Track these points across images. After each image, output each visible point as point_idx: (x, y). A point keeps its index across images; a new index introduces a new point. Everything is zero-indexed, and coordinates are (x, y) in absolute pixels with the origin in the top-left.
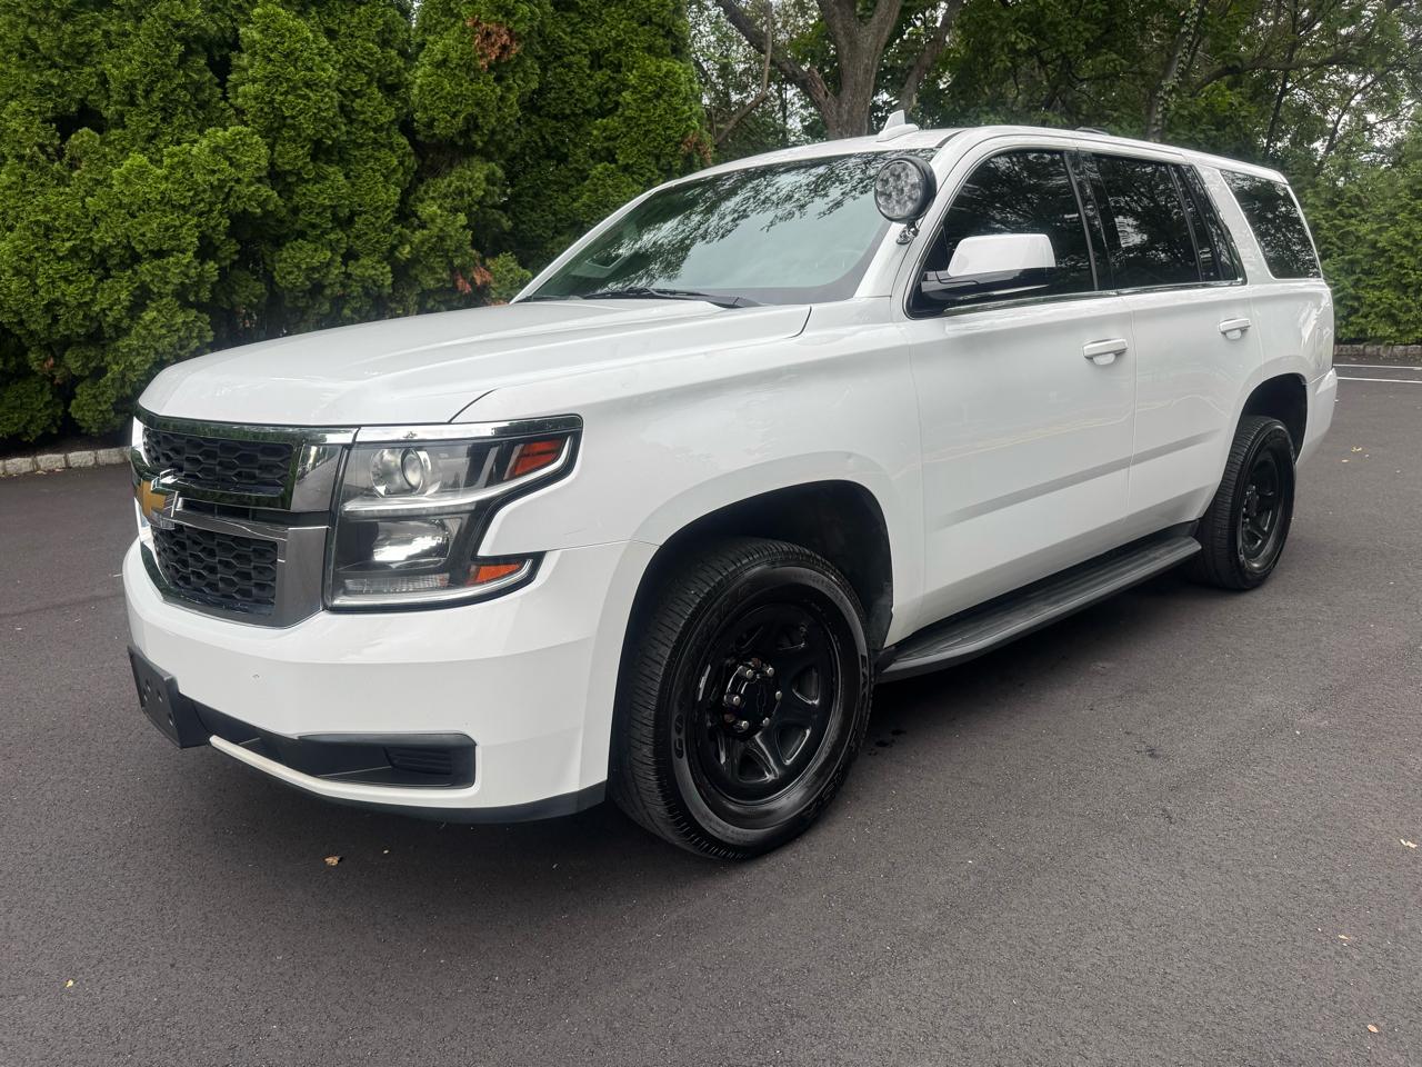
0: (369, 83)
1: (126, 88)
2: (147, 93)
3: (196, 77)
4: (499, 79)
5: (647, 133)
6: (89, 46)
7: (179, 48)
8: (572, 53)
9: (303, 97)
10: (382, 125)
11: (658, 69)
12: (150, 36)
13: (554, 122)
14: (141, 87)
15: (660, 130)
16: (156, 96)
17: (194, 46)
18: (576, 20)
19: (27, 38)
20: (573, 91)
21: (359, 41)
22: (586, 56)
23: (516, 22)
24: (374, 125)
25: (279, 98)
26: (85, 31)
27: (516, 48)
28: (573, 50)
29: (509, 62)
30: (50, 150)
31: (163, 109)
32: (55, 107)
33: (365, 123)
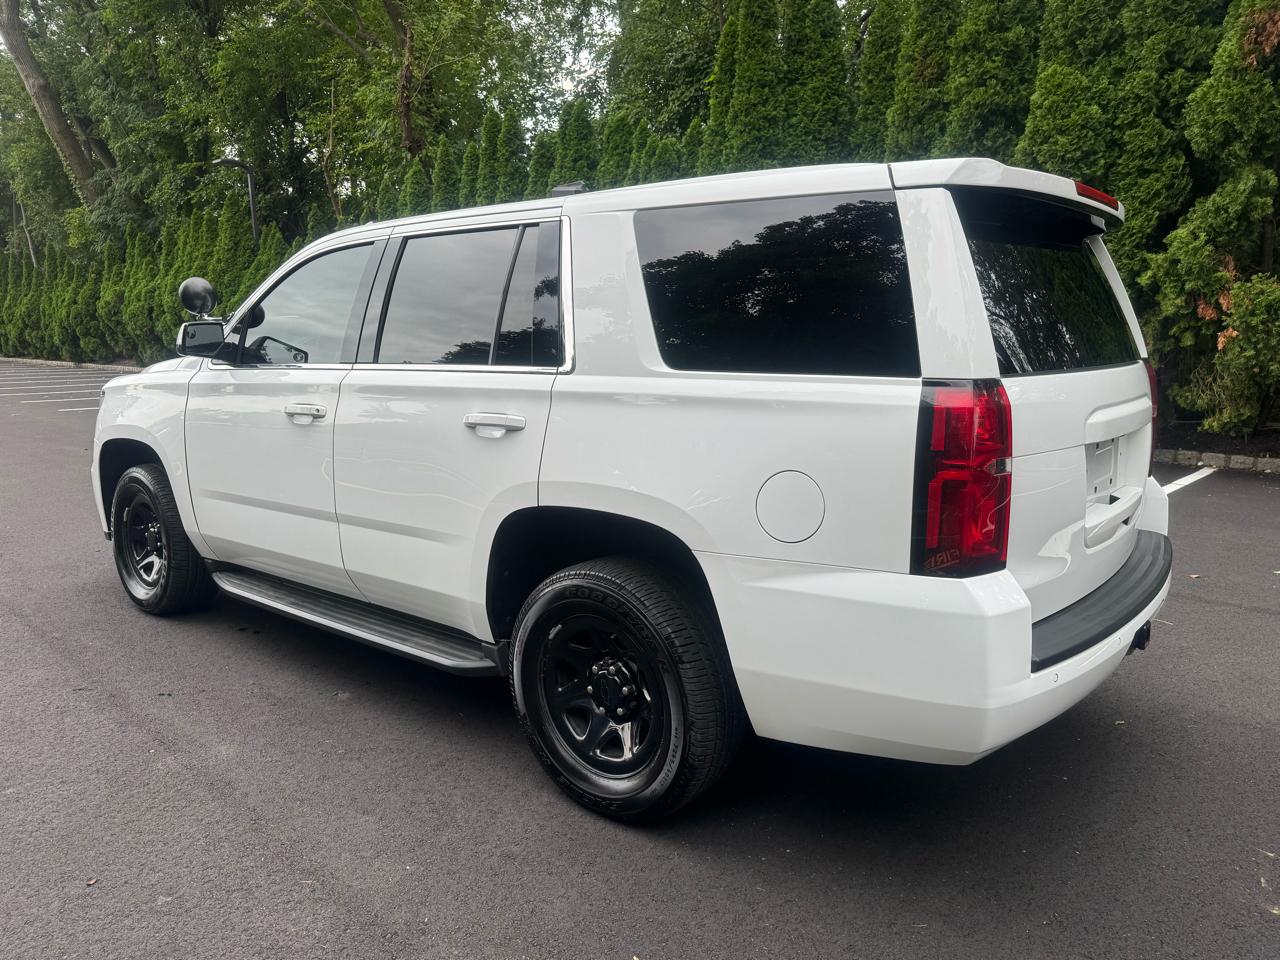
0: (1147, 111)
9: (1054, 143)
17: (993, 119)
21: (1142, 72)
25: (1035, 149)
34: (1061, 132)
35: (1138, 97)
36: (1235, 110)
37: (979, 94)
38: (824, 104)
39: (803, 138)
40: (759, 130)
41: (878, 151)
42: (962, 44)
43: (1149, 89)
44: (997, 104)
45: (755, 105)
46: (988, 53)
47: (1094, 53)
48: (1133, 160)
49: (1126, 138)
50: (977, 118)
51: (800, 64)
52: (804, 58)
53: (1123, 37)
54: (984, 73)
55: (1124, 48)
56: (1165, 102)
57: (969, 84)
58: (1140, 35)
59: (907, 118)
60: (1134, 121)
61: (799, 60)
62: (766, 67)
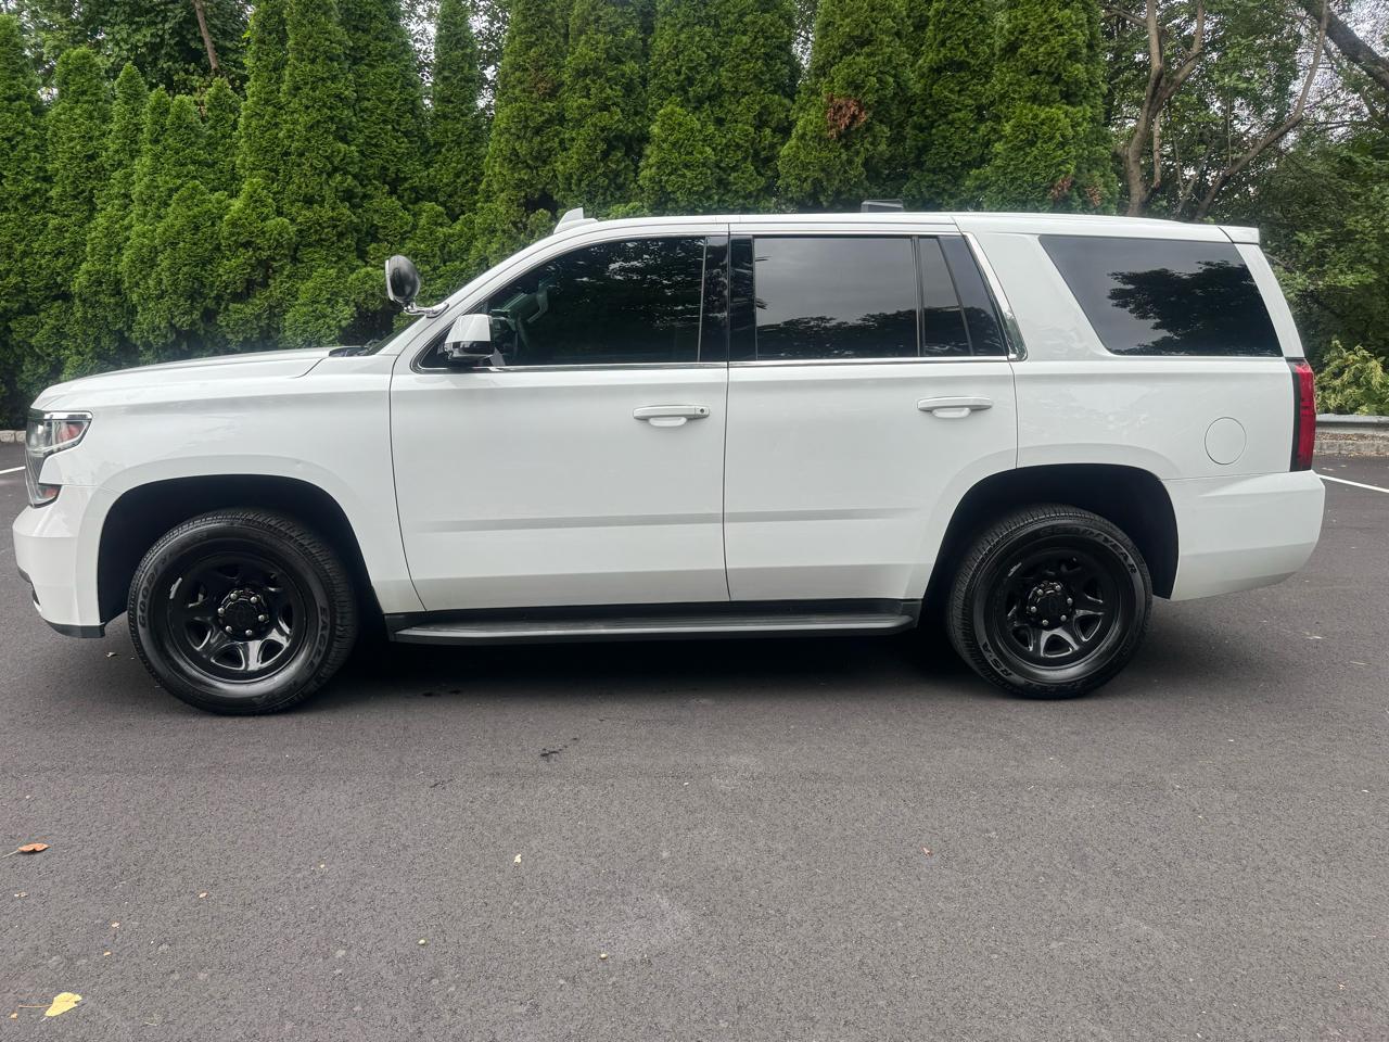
0: (745, 159)
1: (567, 179)
2: (580, 181)
3: (614, 166)
4: (847, 147)
5: (1013, 181)
6: (550, 150)
7: (602, 146)
8: (959, 110)
9: (681, 176)
10: (750, 193)
11: (1035, 117)
12: (584, 140)
13: (931, 175)
14: (575, 177)
15: (1028, 177)
16: (583, 184)
17: (615, 143)
18: (966, 79)
19: (514, 149)
20: (952, 146)
21: (740, 125)
22: (971, 111)
23: (864, 94)
24: (743, 193)
25: (664, 178)
26: (548, 141)
27: (864, 117)
28: (959, 106)
29: (857, 130)
30: (520, 225)
31: (589, 192)
32: (526, 195)
33: (737, 192)
34: (686, 166)
35: (738, 146)
36: (823, 170)
37: (604, 118)
38: (401, 93)
39: (382, 125)
40: (330, 108)
41: (464, 153)
42: (583, 67)
43: (747, 141)
44: (621, 130)
45: (323, 79)
46: (608, 80)
47: (700, 102)
48: (738, 199)
49: (731, 178)
50: (602, 140)
51: (365, 43)
52: (369, 38)
53: (722, 91)
54: (607, 98)
55: (723, 101)
56: (756, 153)
57: (593, 107)
58: (737, 94)
59: (526, 127)
60: (736, 165)
61: (364, 39)
62: (332, 37)
